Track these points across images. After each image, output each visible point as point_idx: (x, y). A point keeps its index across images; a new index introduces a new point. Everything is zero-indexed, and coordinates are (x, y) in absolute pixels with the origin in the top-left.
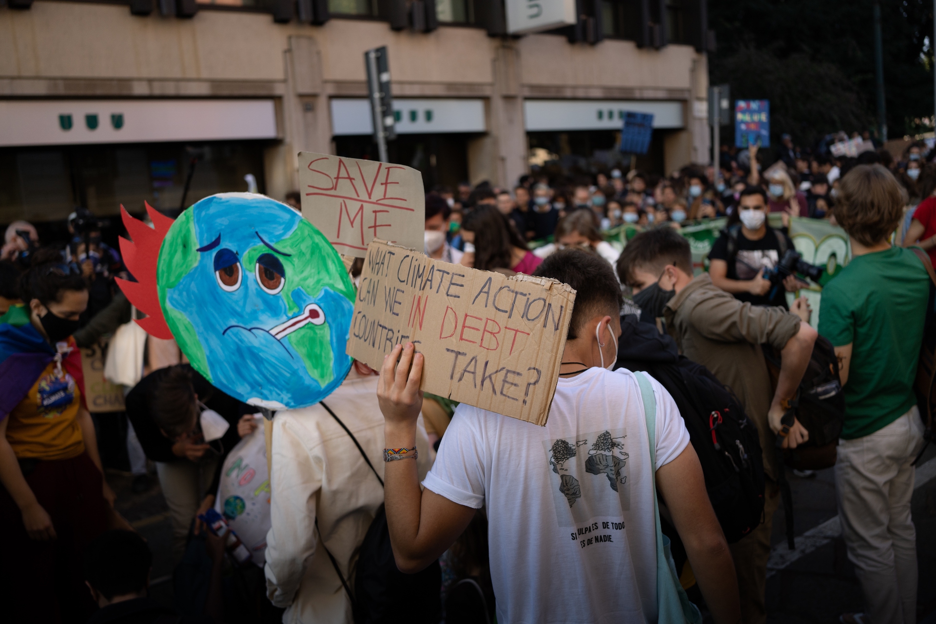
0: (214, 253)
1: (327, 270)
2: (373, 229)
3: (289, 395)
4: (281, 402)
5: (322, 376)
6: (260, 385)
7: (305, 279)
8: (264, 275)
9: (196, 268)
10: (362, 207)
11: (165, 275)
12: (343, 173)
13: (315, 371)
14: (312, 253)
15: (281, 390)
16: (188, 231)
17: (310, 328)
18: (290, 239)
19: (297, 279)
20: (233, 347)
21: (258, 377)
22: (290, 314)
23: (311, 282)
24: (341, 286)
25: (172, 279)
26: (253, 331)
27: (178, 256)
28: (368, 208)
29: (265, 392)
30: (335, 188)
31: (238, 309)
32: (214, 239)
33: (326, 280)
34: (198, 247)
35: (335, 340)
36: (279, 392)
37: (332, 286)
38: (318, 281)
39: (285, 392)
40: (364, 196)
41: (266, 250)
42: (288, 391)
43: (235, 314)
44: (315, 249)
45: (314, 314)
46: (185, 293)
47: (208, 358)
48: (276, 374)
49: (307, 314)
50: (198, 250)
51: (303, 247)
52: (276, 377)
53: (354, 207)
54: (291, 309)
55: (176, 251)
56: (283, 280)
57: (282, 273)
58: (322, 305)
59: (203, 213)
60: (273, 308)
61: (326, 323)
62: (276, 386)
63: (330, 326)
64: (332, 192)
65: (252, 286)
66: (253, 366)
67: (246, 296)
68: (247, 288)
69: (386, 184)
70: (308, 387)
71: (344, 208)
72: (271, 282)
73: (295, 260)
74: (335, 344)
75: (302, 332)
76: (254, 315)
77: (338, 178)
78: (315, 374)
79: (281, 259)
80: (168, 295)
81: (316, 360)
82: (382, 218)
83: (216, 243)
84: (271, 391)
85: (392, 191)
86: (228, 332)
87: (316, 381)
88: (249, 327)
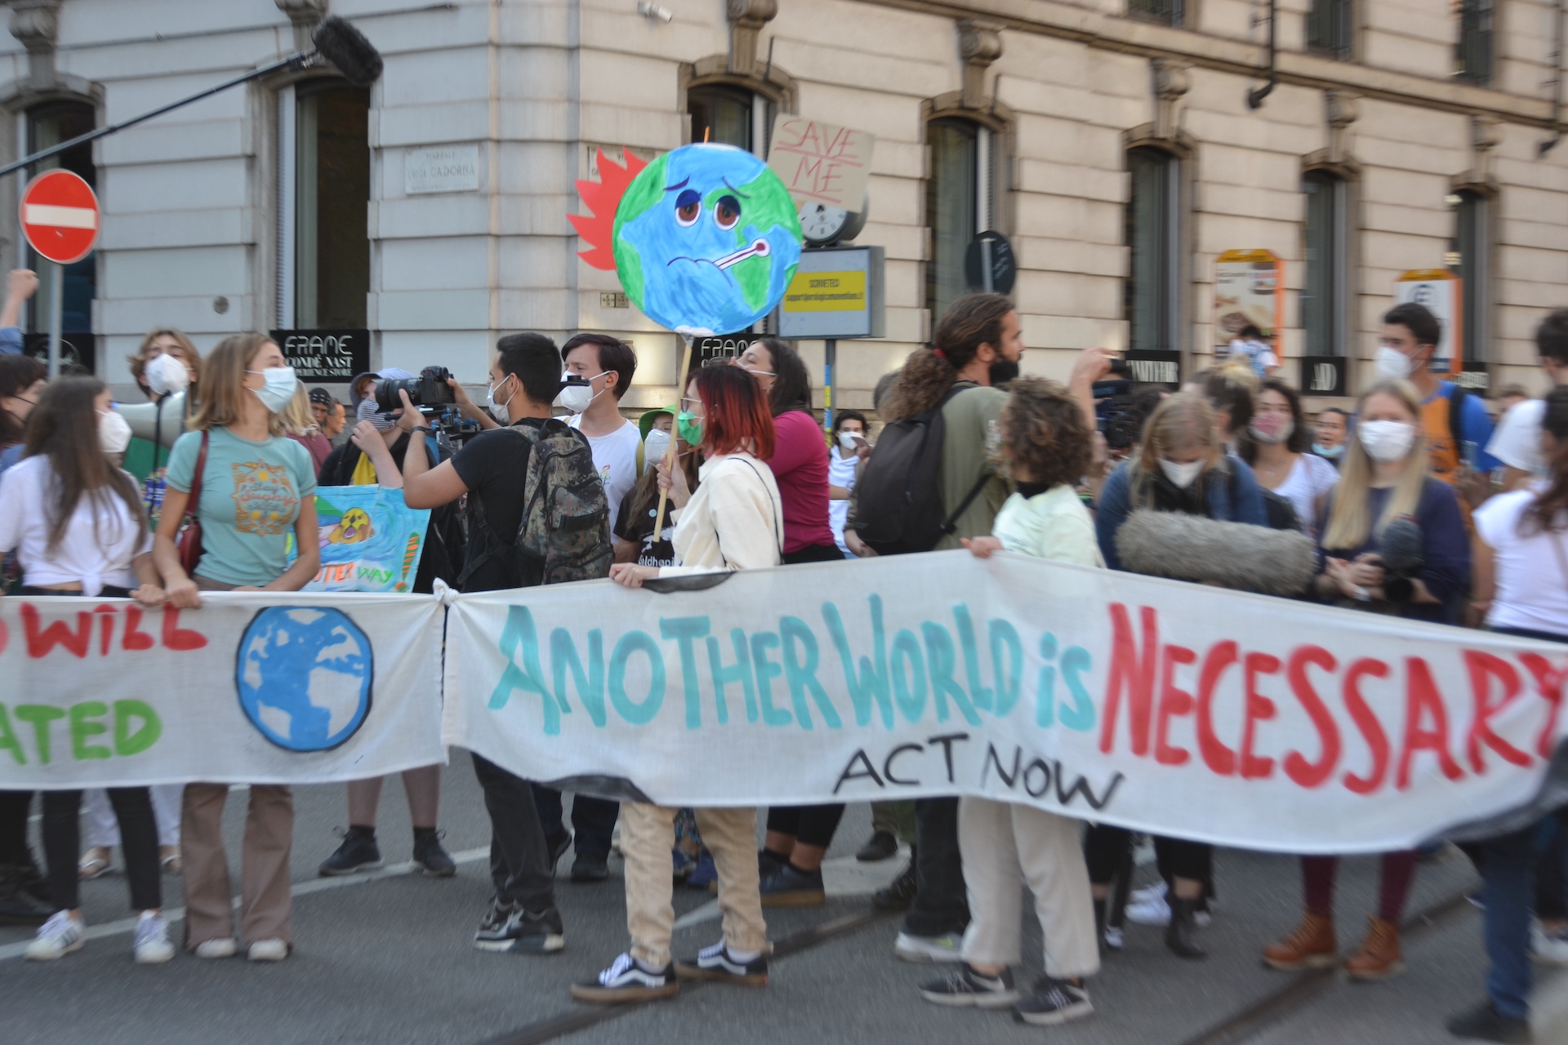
0: (679, 192)
1: (779, 211)
2: (824, 180)
3: (720, 321)
4: (710, 328)
5: (756, 303)
6: (692, 312)
7: (759, 217)
8: (721, 213)
9: (658, 205)
10: (819, 162)
11: (626, 210)
12: (810, 133)
13: (750, 298)
14: (769, 197)
15: (713, 316)
16: (660, 173)
17: (755, 259)
18: (753, 183)
19: (751, 217)
20: (675, 277)
21: (693, 305)
22: (738, 248)
23: (763, 220)
24: (789, 224)
25: (632, 213)
26: (699, 262)
27: (644, 193)
28: (825, 163)
29: (696, 319)
30: (801, 144)
31: (689, 242)
32: (682, 181)
33: (778, 218)
34: (666, 186)
35: (774, 270)
36: (710, 318)
37: (782, 224)
38: (770, 220)
39: (716, 318)
40: (823, 152)
41: (727, 192)
42: (720, 317)
43: (685, 246)
44: (772, 193)
45: (761, 247)
46: (640, 227)
47: (646, 287)
48: (711, 301)
49: (754, 246)
50: (664, 189)
51: (763, 191)
52: (710, 305)
53: (813, 161)
54: (739, 243)
55: (642, 189)
56: (737, 218)
57: (738, 212)
58: (770, 239)
59: (678, 159)
60: (722, 242)
61: (769, 257)
62: (708, 313)
63: (772, 259)
64: (797, 148)
65: (708, 222)
66: (689, 294)
67: (700, 230)
68: (702, 223)
69: (844, 144)
70: (740, 313)
71: (803, 162)
72: (727, 220)
73: (753, 202)
74: (774, 275)
75: (747, 262)
76: (703, 248)
77: (805, 137)
78: (749, 300)
79: (741, 201)
80: (623, 228)
81: (753, 288)
82: (835, 171)
83: (685, 183)
84: (702, 318)
85: (848, 150)
86: (674, 262)
87: (749, 307)
88: (695, 259)
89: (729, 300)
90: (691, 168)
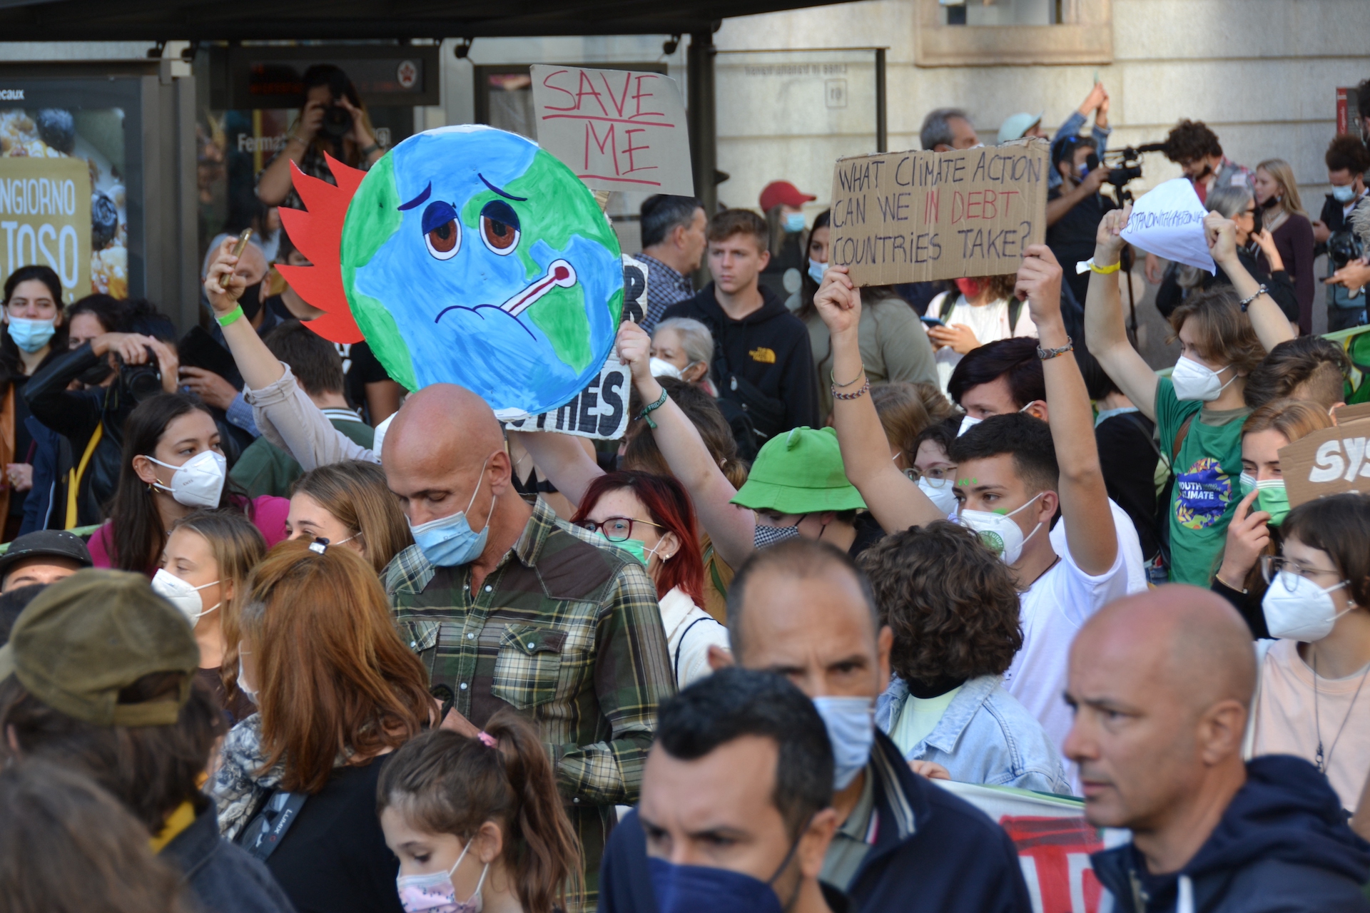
0: (422, 208)
1: (576, 213)
2: (628, 154)
3: (533, 395)
4: (522, 407)
5: (577, 359)
6: (491, 388)
7: (547, 228)
8: (491, 230)
9: (398, 233)
10: (612, 128)
11: (353, 248)
12: (586, 88)
13: (567, 353)
14: (555, 193)
15: (520, 389)
16: (387, 184)
17: (557, 293)
18: (525, 177)
19: (536, 230)
20: (451, 338)
21: (487, 377)
22: (529, 280)
23: (554, 231)
24: (594, 231)
25: (362, 254)
26: (478, 310)
27: (372, 219)
28: (620, 128)
29: (498, 397)
30: (577, 107)
31: (457, 283)
32: (422, 191)
33: (576, 225)
34: (400, 204)
35: (591, 305)
36: (517, 392)
37: (583, 232)
38: (565, 229)
39: (526, 391)
40: (614, 114)
41: (495, 197)
42: (531, 388)
43: (452, 289)
44: (558, 187)
45: (562, 273)
46: (381, 271)
47: (413, 361)
48: (513, 366)
49: (552, 274)
50: (400, 209)
51: (542, 186)
52: (513, 372)
53: (602, 128)
54: (529, 271)
55: (368, 214)
56: (517, 233)
57: (515, 224)
58: (571, 260)
59: (407, 158)
60: (505, 275)
61: (579, 285)
62: (513, 385)
63: (583, 287)
64: (575, 112)
65: (476, 247)
66: (479, 361)
67: (468, 262)
68: (468, 250)
69: (638, 96)
70: (559, 378)
71: (590, 132)
72: (502, 239)
73: (532, 204)
74: (592, 311)
75: (547, 300)
76: (480, 288)
77: (580, 94)
78: (567, 357)
79: (514, 206)
80: (357, 277)
81: (566, 336)
82: (637, 139)
83: (426, 194)
84: (506, 393)
85: (646, 105)
86: (444, 316)
87: (569, 366)
88: (472, 307)
89: (538, 361)
90: (430, 170)
